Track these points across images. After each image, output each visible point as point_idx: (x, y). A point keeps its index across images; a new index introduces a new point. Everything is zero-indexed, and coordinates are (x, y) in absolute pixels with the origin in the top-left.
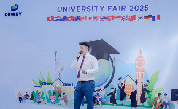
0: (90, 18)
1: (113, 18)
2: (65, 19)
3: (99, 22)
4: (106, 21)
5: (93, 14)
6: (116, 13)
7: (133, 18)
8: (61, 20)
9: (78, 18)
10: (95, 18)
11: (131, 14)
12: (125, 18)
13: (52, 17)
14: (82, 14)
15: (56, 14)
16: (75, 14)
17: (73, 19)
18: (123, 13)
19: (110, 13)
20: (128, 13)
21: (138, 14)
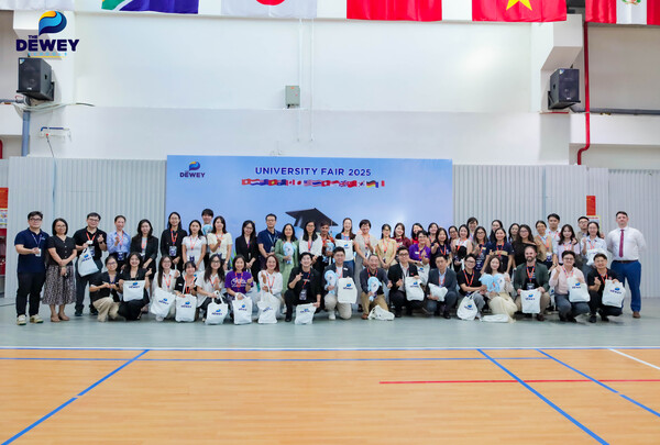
0: (299, 183)
1: (329, 183)
2: (266, 182)
3: (311, 187)
4: (320, 187)
5: (303, 177)
6: (332, 178)
7: (353, 184)
8: (262, 184)
9: (284, 182)
10: (305, 182)
11: (351, 179)
12: (343, 184)
13: (249, 180)
14: (289, 177)
15: (254, 176)
16: (280, 177)
17: (276, 183)
18: (341, 178)
19: (325, 177)
20: (346, 177)
21: (359, 179)
